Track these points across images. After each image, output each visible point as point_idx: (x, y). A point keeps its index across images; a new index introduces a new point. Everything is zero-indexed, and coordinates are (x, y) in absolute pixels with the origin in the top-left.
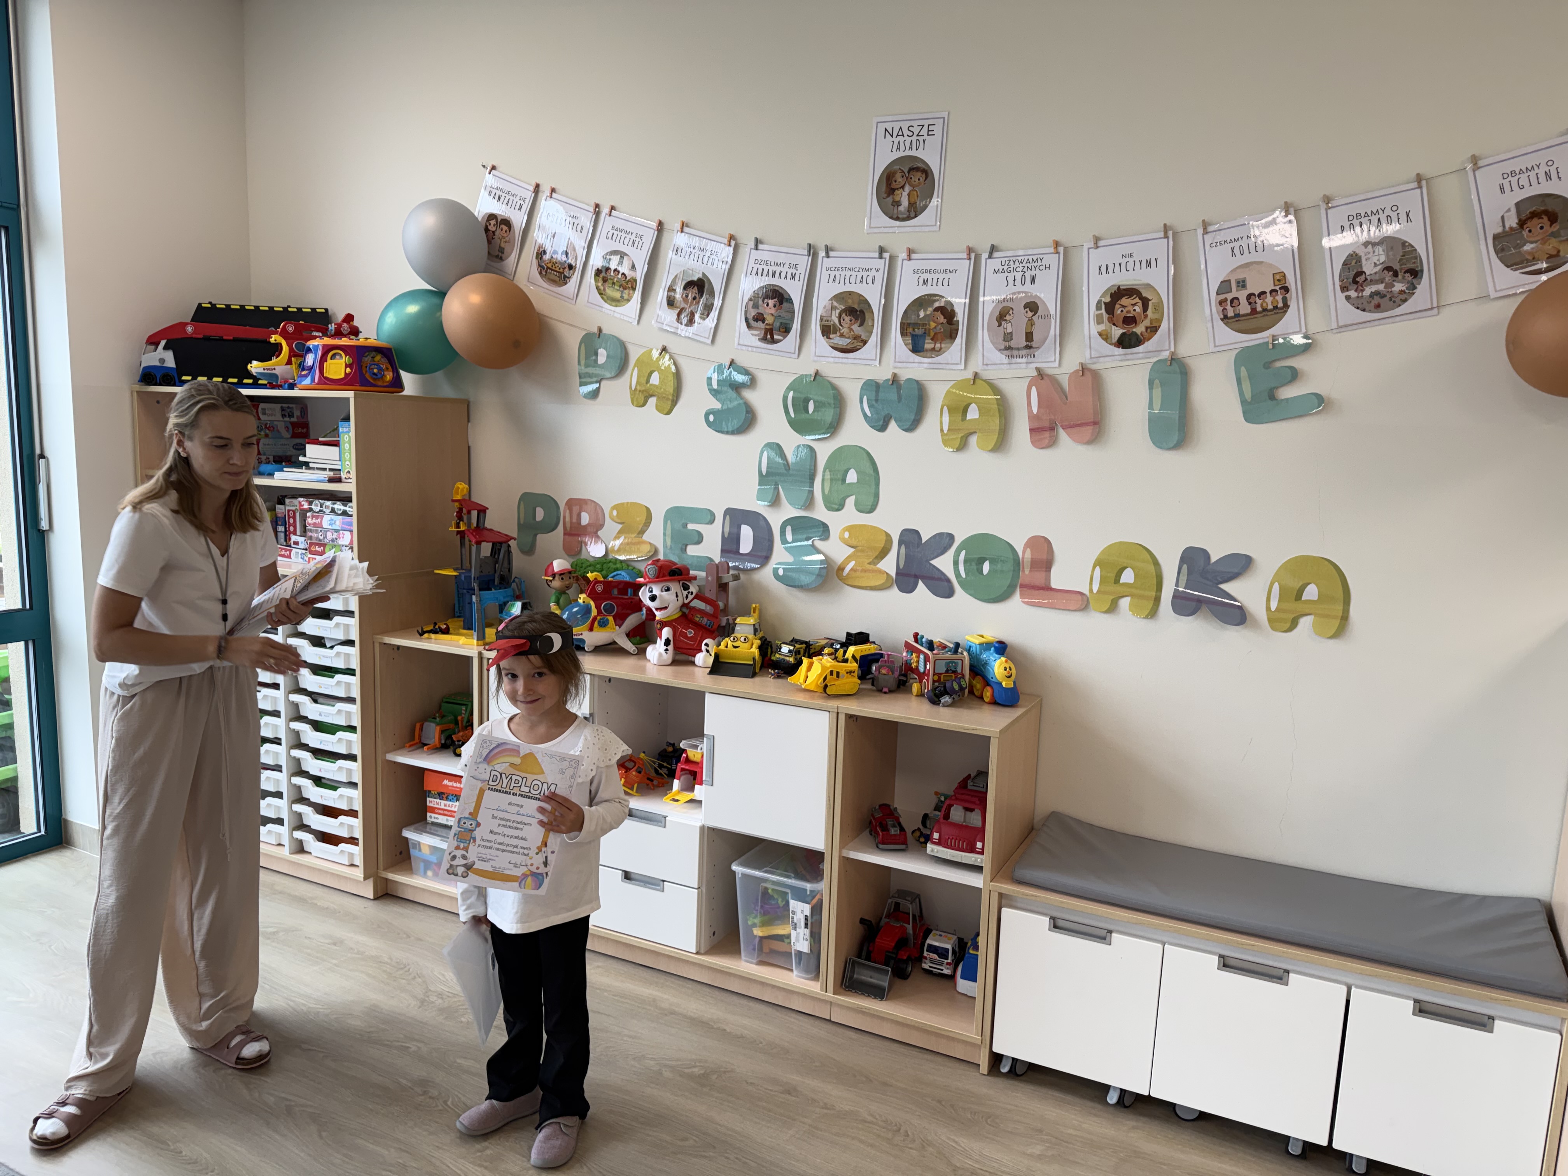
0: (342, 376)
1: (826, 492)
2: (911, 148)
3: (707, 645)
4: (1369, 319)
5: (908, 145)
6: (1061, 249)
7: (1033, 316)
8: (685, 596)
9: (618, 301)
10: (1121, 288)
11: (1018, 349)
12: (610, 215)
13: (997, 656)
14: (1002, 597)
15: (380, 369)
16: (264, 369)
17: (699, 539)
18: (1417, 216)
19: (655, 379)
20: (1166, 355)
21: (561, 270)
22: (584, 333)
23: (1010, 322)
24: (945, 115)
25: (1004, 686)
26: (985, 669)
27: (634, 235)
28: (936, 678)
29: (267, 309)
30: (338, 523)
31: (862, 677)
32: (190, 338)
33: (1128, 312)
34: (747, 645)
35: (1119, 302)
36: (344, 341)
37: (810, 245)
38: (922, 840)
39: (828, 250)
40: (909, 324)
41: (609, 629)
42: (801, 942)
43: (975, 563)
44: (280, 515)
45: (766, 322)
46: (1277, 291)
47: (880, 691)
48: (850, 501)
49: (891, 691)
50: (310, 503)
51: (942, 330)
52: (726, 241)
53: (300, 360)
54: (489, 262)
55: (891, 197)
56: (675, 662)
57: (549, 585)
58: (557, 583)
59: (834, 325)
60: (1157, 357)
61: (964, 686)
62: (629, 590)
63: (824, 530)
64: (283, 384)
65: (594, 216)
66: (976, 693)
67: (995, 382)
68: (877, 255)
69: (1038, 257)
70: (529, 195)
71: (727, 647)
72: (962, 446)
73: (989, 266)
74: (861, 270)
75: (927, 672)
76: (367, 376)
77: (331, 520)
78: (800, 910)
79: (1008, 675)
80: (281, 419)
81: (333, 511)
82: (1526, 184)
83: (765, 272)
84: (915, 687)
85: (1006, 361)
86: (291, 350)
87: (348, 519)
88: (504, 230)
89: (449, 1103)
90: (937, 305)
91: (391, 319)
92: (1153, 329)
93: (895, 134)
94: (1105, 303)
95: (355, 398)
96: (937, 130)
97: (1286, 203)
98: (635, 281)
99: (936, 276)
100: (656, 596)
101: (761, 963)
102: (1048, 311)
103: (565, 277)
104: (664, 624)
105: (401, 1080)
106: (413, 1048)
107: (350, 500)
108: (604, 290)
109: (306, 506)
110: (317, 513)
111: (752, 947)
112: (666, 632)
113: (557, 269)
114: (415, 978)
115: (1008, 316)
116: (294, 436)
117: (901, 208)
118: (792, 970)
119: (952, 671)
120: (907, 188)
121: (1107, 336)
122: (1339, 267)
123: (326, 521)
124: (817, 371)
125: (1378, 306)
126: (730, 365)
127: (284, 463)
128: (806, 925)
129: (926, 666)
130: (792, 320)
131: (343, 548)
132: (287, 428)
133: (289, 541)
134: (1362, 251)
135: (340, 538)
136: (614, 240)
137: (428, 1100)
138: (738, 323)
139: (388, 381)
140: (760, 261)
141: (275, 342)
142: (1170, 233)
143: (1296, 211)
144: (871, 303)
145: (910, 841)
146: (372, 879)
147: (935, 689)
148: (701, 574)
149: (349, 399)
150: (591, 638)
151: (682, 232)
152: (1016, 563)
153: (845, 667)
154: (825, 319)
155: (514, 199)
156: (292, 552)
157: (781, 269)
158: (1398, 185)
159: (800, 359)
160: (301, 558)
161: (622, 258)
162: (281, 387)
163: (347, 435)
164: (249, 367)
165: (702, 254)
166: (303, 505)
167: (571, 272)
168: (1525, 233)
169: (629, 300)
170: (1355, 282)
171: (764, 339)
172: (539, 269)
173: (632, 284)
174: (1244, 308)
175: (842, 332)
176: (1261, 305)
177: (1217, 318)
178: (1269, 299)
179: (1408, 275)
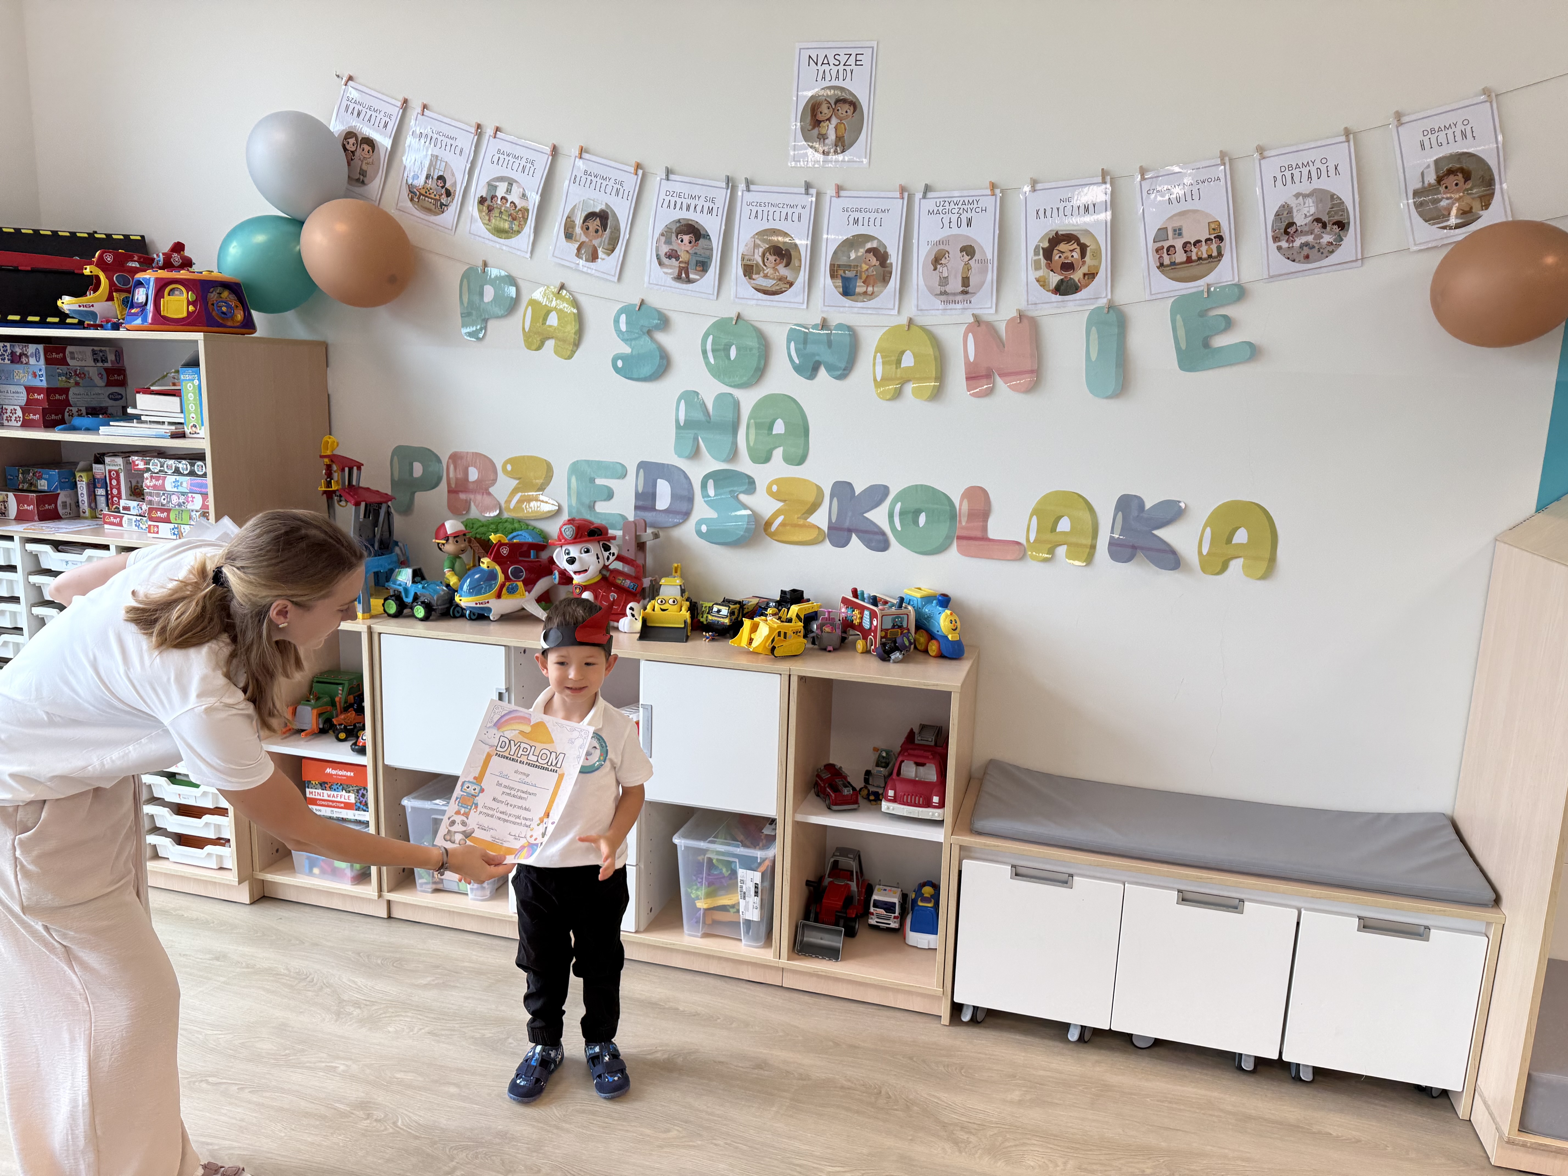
0: (185, 314)
1: (752, 444)
2: (837, 78)
3: (631, 609)
4: (1298, 270)
5: (834, 75)
6: (998, 191)
7: (969, 260)
8: (606, 557)
9: (506, 232)
12: (495, 137)
13: (940, 608)
14: (941, 549)
15: (229, 306)
16: (80, 306)
17: (609, 495)
18: (1344, 168)
19: (553, 320)
20: (1105, 301)
21: (437, 197)
22: (467, 267)
23: (946, 266)
24: (875, 44)
25: (950, 638)
26: (928, 622)
27: (524, 160)
28: (883, 634)
29: (68, 234)
30: (185, 485)
31: (805, 636)
33: (1066, 258)
34: (676, 607)
35: (1057, 248)
36: (183, 274)
37: (728, 178)
38: (872, 798)
39: (748, 183)
40: (839, 266)
41: (518, 596)
42: (750, 910)
43: (910, 515)
44: (98, 477)
45: (681, 260)
46: (1212, 240)
47: (825, 649)
48: (778, 453)
49: (835, 650)
50: (147, 463)
51: (875, 273)
52: (632, 170)
53: (124, 295)
54: (350, 187)
55: (817, 128)
57: (440, 549)
58: (450, 547)
59: (757, 265)
60: (1093, 304)
61: (912, 641)
62: (532, 552)
63: (750, 485)
64: (104, 324)
65: (476, 137)
66: (919, 647)
67: (928, 328)
68: (803, 190)
69: (974, 198)
70: (396, 112)
71: (654, 610)
72: (898, 394)
73: (923, 206)
74: (785, 206)
75: (873, 628)
76: (214, 315)
78: (749, 878)
79: (954, 628)
80: (93, 364)
81: (177, 471)
82: (1445, 142)
83: (678, 206)
84: (860, 645)
86: (112, 284)
87: (199, 480)
88: (366, 150)
89: (399, 1123)
90: (869, 245)
91: (234, 251)
92: (1091, 276)
93: (820, 63)
94: (1043, 248)
95: (205, 340)
96: (865, 60)
97: (1221, 152)
98: (527, 210)
99: (867, 215)
100: (575, 558)
101: (706, 935)
102: (986, 256)
103: (442, 204)
104: (584, 588)
105: (337, 1105)
106: (342, 1068)
107: (202, 458)
108: (489, 220)
109: (141, 466)
110: (157, 473)
111: (694, 920)
113: (432, 196)
114: (321, 989)
115: (943, 259)
116: (109, 384)
117: (828, 141)
118: (741, 940)
119: (898, 626)
120: (834, 121)
121: (1045, 282)
122: (1271, 217)
123: (170, 482)
124: (739, 314)
125: (1307, 257)
126: (641, 305)
127: (101, 416)
128: (756, 893)
129: (871, 623)
130: (710, 258)
131: (193, 514)
132: (102, 375)
133: (114, 506)
134: (1293, 203)
135: (188, 502)
136: (500, 165)
137: (375, 1124)
138: (648, 258)
139: (238, 322)
140: (672, 193)
141: (90, 274)
142: (1108, 179)
143: (1231, 160)
144: (798, 242)
145: (860, 799)
146: (247, 882)
147: (883, 645)
148: (619, 533)
149: (196, 341)
150: (498, 606)
151: (581, 158)
152: (953, 515)
153: (791, 627)
154: (746, 257)
155: (377, 115)
156: (124, 519)
157: (697, 202)
158: (1327, 138)
159: (720, 299)
160: (136, 525)
161: (511, 184)
162: (101, 327)
163: (193, 384)
164: (59, 303)
165: (605, 183)
166: (138, 465)
167: (449, 198)
168: (1442, 189)
169: (519, 232)
170: (1286, 232)
171: (678, 278)
172: (410, 196)
173: (522, 214)
174: (1180, 257)
175: (765, 272)
176: (1197, 254)
177: (1154, 264)
178: (1204, 247)
179: (1336, 227)
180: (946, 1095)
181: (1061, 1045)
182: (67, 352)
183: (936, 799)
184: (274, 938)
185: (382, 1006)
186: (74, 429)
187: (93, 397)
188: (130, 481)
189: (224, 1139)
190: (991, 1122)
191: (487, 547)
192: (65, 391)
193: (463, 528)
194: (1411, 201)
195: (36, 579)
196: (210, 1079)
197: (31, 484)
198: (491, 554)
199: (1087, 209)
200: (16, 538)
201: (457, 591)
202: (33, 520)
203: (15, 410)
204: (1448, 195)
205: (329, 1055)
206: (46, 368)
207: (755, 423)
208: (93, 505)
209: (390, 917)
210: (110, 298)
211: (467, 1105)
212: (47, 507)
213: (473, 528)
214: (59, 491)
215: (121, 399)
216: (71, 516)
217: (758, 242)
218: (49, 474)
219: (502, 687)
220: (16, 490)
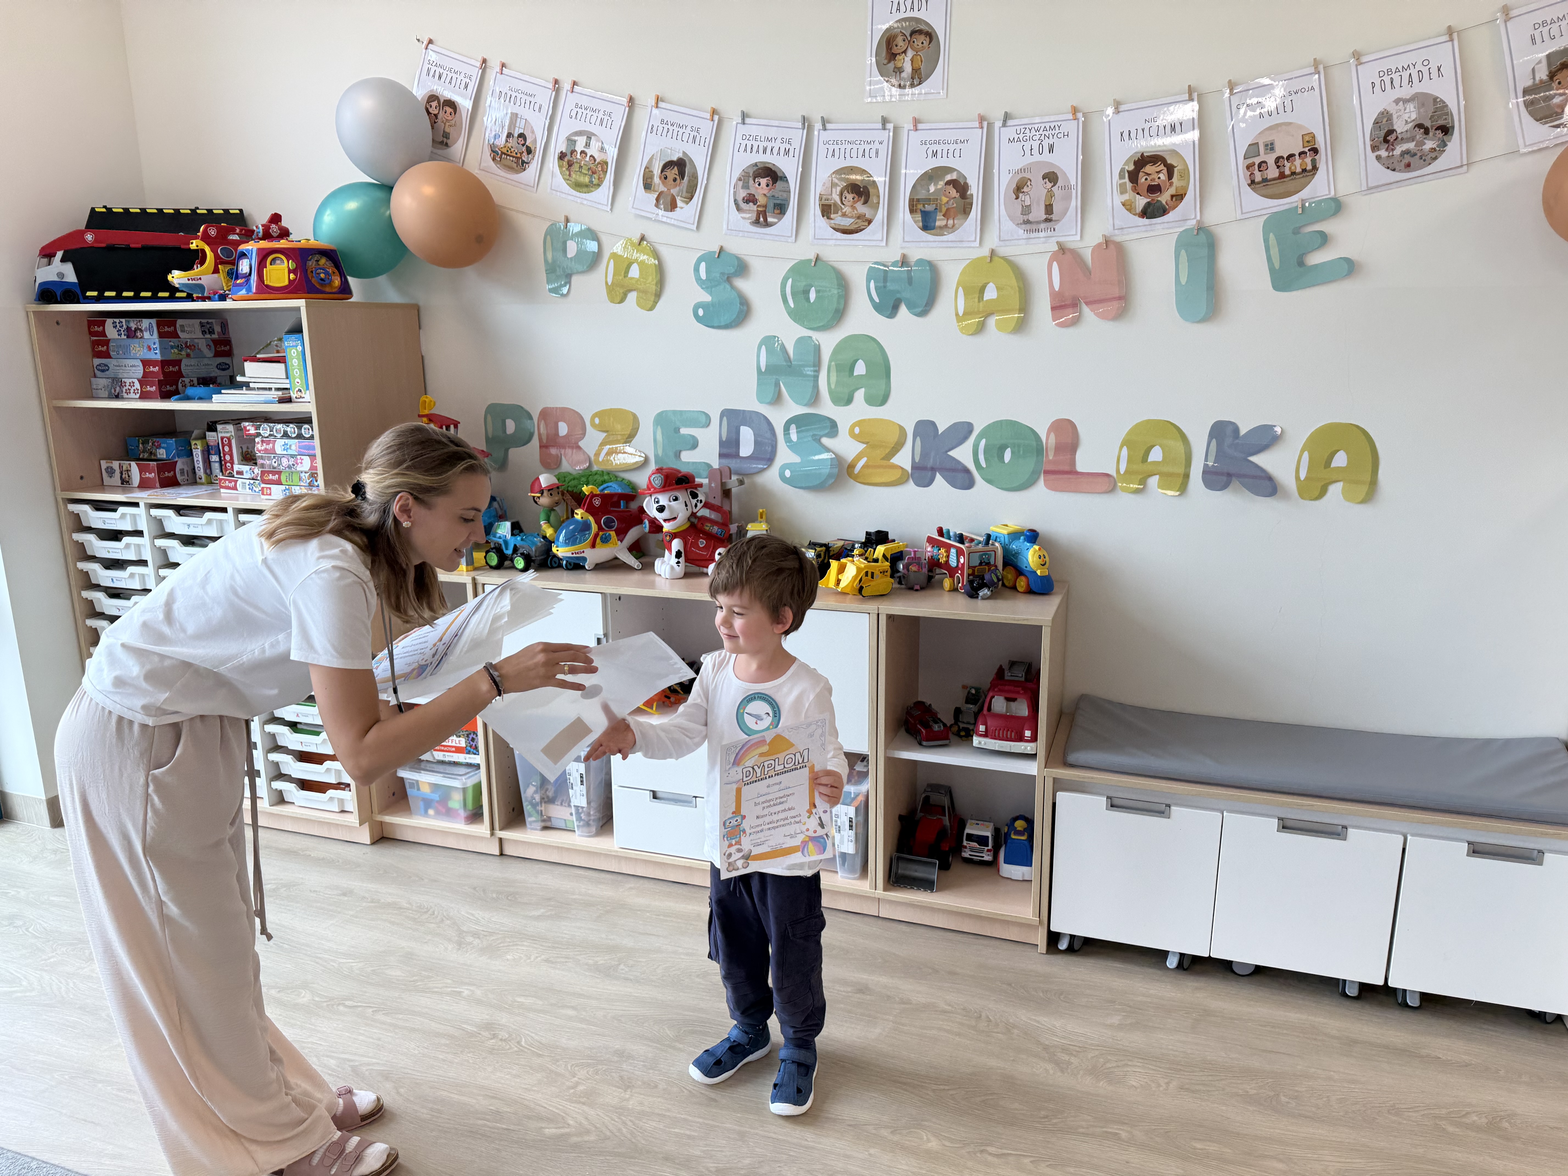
0: (286, 283)
1: (833, 386)
2: (912, 8)
4: (1398, 179)
5: (909, 6)
6: (1080, 115)
7: (1052, 187)
8: (694, 505)
9: (587, 186)
10: (1145, 154)
11: (1038, 223)
12: (572, 92)
13: (1028, 544)
14: (1027, 485)
15: (327, 273)
16: (189, 280)
17: (694, 444)
18: (1448, 69)
19: (634, 272)
20: (1194, 222)
21: (519, 155)
22: (549, 224)
23: (1028, 194)
25: (1039, 574)
26: (1016, 558)
27: (602, 112)
28: (971, 571)
29: (172, 211)
30: (293, 447)
31: (892, 576)
32: (91, 248)
33: (1153, 180)
35: (1142, 170)
36: (283, 244)
37: (804, 117)
38: (963, 733)
39: (824, 122)
40: (918, 200)
41: (612, 545)
42: (845, 843)
43: (995, 452)
44: (212, 444)
45: (758, 203)
46: (1306, 153)
47: (912, 589)
48: (860, 395)
49: (922, 588)
50: (257, 428)
51: (955, 205)
52: (708, 116)
53: (229, 267)
55: (893, 62)
56: (687, 575)
57: (536, 502)
58: (545, 500)
59: (835, 204)
60: (1183, 226)
61: (1000, 577)
62: (622, 502)
63: (832, 427)
64: (211, 296)
65: (554, 93)
66: (1007, 584)
67: (1010, 258)
68: (880, 126)
69: (1056, 124)
70: (476, 73)
72: (980, 328)
73: (1003, 135)
74: (862, 143)
75: (960, 566)
76: (313, 281)
77: (286, 444)
78: (845, 812)
79: (1043, 563)
80: (202, 336)
81: (286, 435)
82: (1558, 36)
83: (755, 149)
84: (947, 583)
85: (1025, 235)
86: (217, 257)
87: (306, 442)
88: (448, 112)
89: (523, 1043)
90: (948, 177)
91: (328, 218)
92: (1179, 197)
94: (1128, 171)
95: (306, 307)
97: (1315, 59)
98: (607, 163)
99: (945, 147)
100: (664, 506)
102: (1070, 182)
103: (523, 162)
104: (674, 536)
105: (463, 1026)
106: (466, 993)
107: (309, 421)
108: (570, 175)
109: (252, 431)
110: (267, 437)
112: (676, 545)
113: (514, 154)
114: (443, 920)
115: (1025, 187)
116: (217, 354)
117: (904, 75)
118: (837, 872)
119: (985, 563)
120: (910, 53)
121: (1131, 206)
122: (1369, 126)
123: (279, 446)
124: (818, 255)
125: (1408, 165)
126: (720, 252)
127: (211, 386)
128: (851, 827)
129: (958, 561)
130: (787, 200)
131: (302, 475)
132: (210, 346)
133: (228, 472)
134: (1392, 109)
135: (298, 464)
136: (579, 118)
137: (500, 1043)
138: (726, 204)
139: (336, 287)
140: (748, 137)
141: (196, 248)
142: (1195, 95)
143: (1325, 68)
144: (875, 179)
145: (951, 736)
146: (367, 823)
147: (971, 582)
148: (705, 481)
149: (298, 309)
150: (593, 556)
151: (657, 107)
152: (1039, 449)
153: (880, 566)
154: (824, 197)
155: (458, 76)
156: (238, 483)
157: (773, 144)
158: (1429, 38)
159: (799, 242)
160: (249, 488)
161: (589, 138)
162: (209, 299)
163: (297, 350)
164: (170, 277)
165: (681, 131)
166: (249, 430)
167: (530, 156)
168: (1555, 85)
169: (599, 185)
170: (1386, 141)
171: (756, 222)
172: (492, 155)
173: (602, 167)
174: (1272, 172)
175: (844, 211)
176: (1290, 168)
177: (1244, 183)
178: (1298, 161)
179: (1440, 131)
180: (1045, 1019)
181: (1159, 972)
182: (178, 326)
183: (1028, 733)
184: (395, 875)
185: (500, 936)
186: (188, 398)
187: (203, 367)
188: (241, 447)
189: (362, 1056)
190: (1092, 1045)
191: (579, 499)
192: (178, 363)
193: (555, 481)
194: (1521, 100)
195: (161, 543)
196: (347, 1003)
197: (151, 453)
198: (584, 506)
199: (1173, 129)
200: (142, 504)
201: (554, 542)
202: (154, 487)
203: (133, 383)
204: (1561, 91)
205: (454, 981)
206: (159, 341)
207: (837, 365)
208: (208, 471)
209: (502, 854)
210: (216, 271)
211: (585, 1026)
212: (167, 474)
213: (565, 481)
214: (177, 459)
215: (228, 368)
216: (189, 482)
217: (836, 181)
218: (167, 443)
219: (600, 633)
220: (137, 459)
